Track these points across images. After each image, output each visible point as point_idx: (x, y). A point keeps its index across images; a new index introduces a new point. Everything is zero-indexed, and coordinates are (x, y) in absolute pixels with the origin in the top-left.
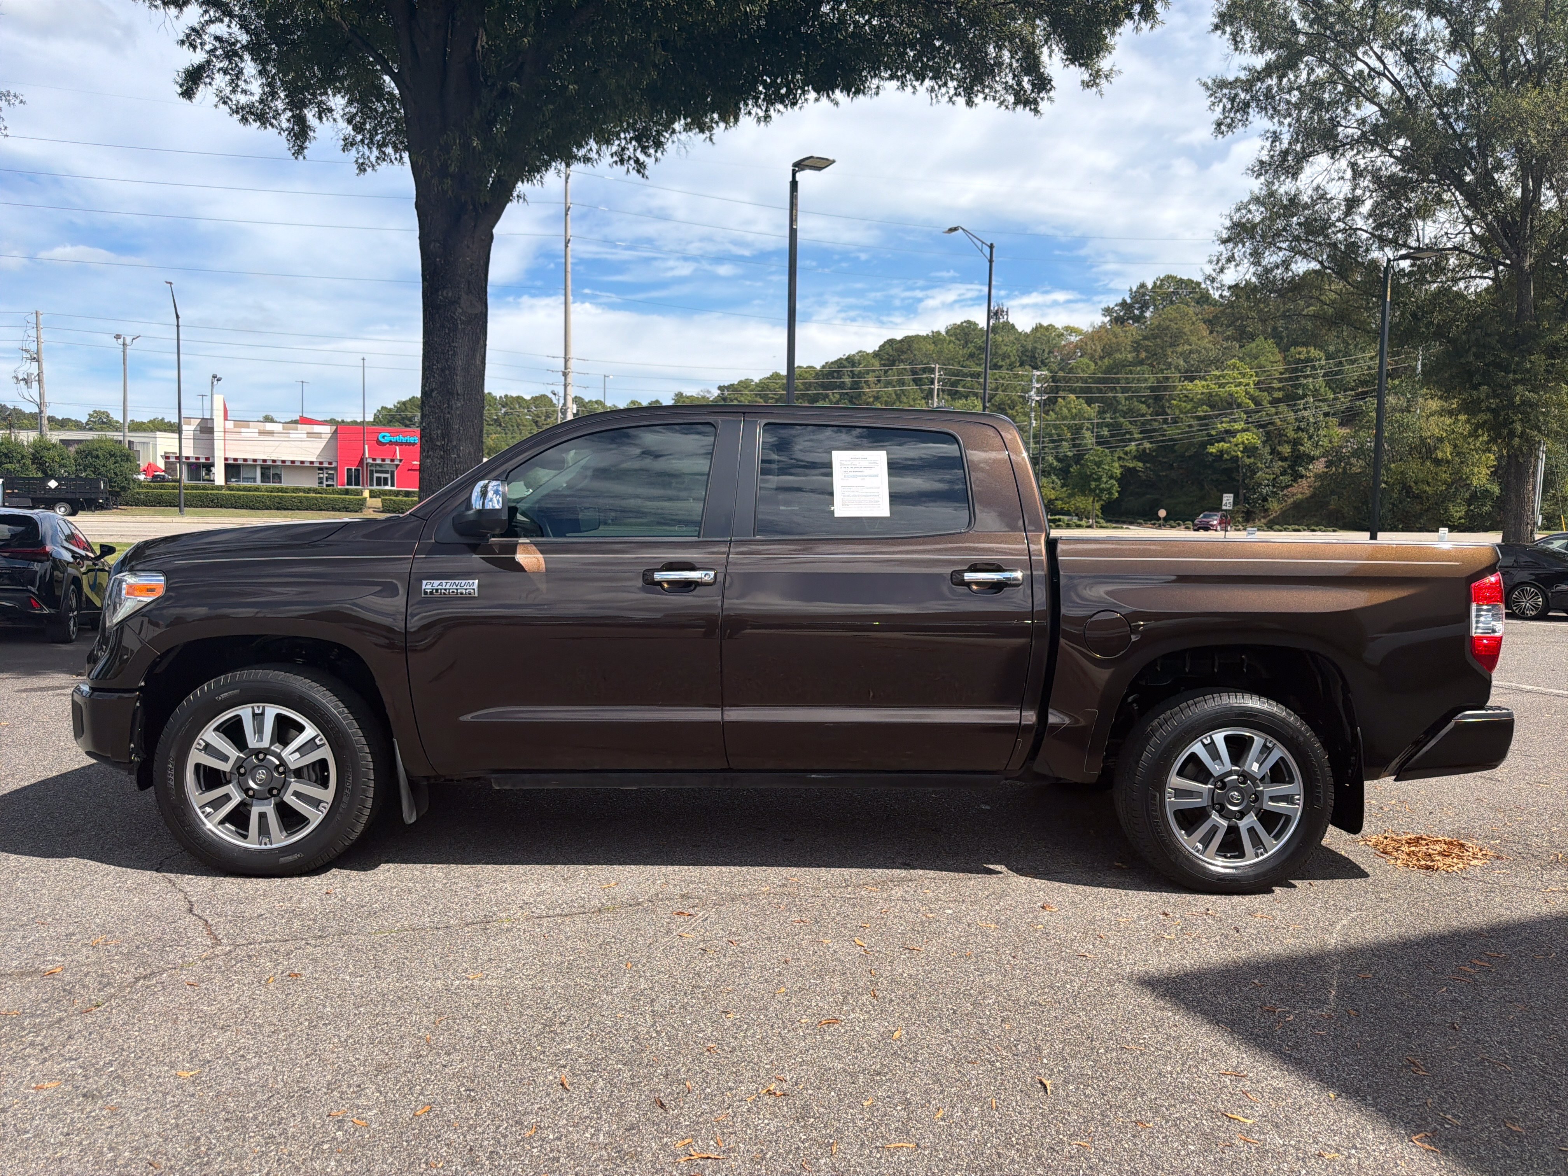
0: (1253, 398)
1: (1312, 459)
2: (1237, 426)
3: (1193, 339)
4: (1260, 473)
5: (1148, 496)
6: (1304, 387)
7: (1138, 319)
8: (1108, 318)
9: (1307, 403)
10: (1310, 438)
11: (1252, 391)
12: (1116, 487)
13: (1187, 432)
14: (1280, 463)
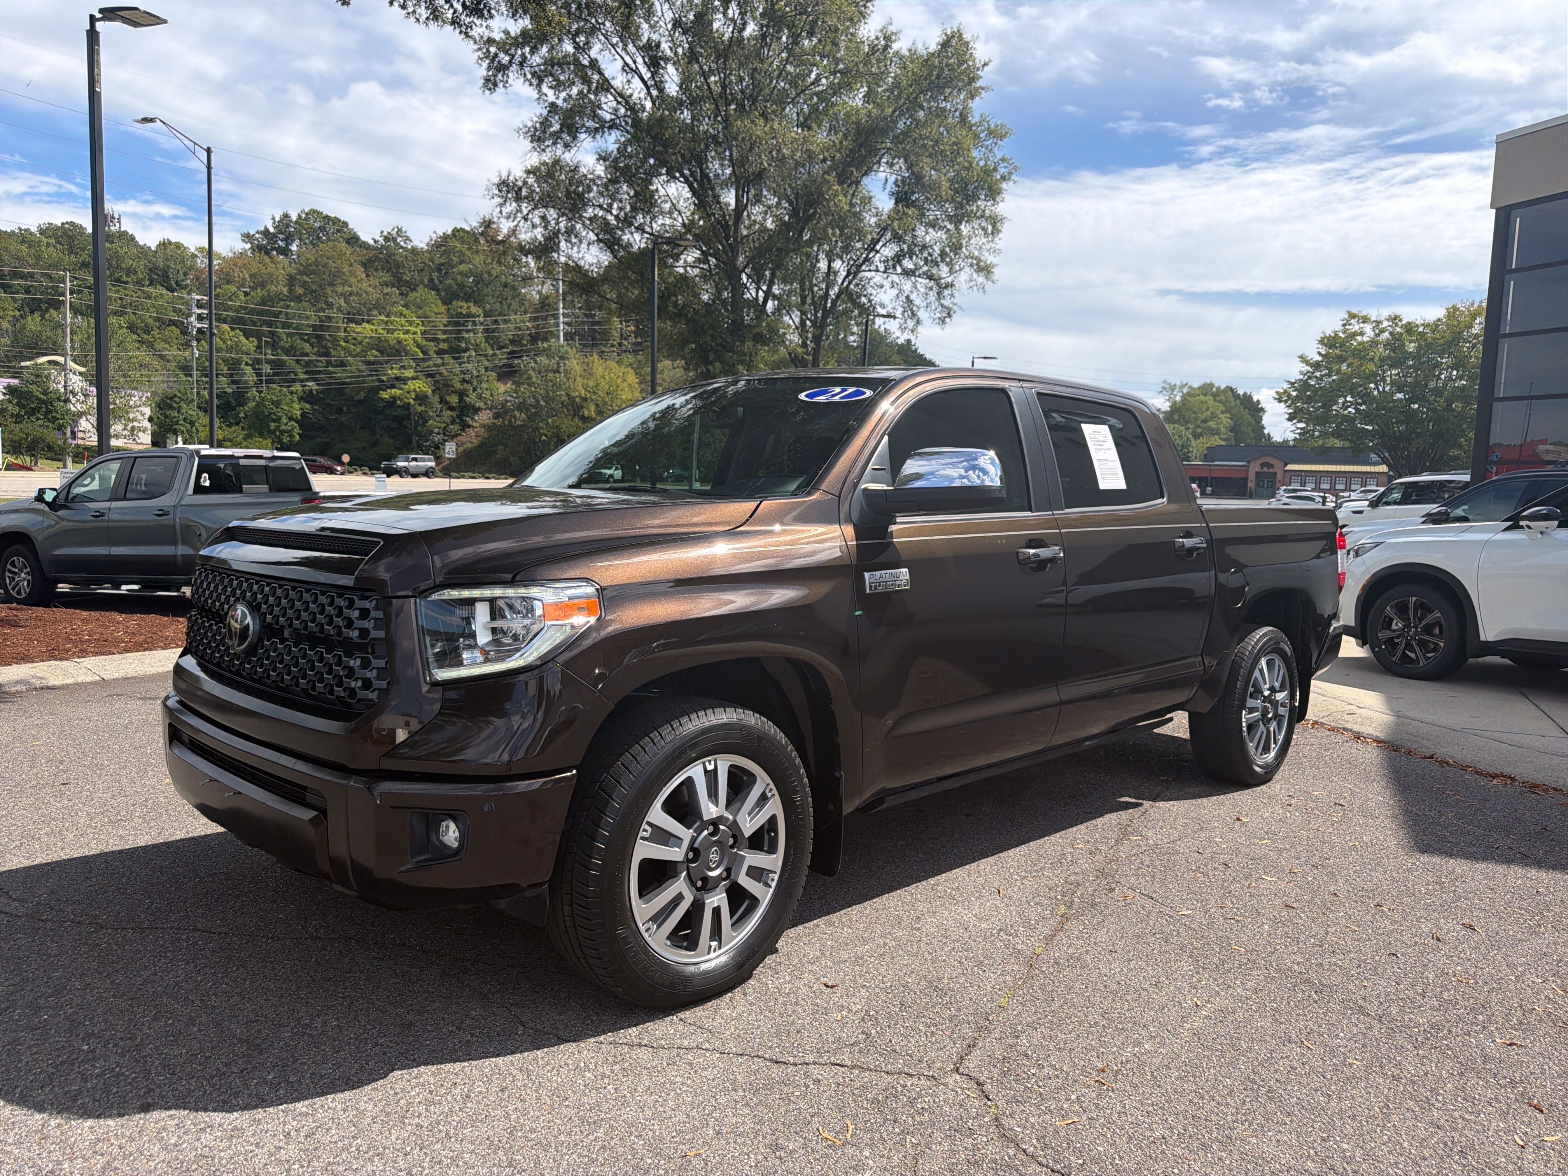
0: (419, 346)
1: (477, 410)
2: (409, 373)
3: (353, 280)
4: (431, 422)
5: (318, 439)
6: (467, 341)
7: (285, 252)
8: (249, 246)
9: (469, 356)
10: (475, 390)
11: (419, 340)
12: (297, 430)
13: (358, 376)
14: (449, 412)
